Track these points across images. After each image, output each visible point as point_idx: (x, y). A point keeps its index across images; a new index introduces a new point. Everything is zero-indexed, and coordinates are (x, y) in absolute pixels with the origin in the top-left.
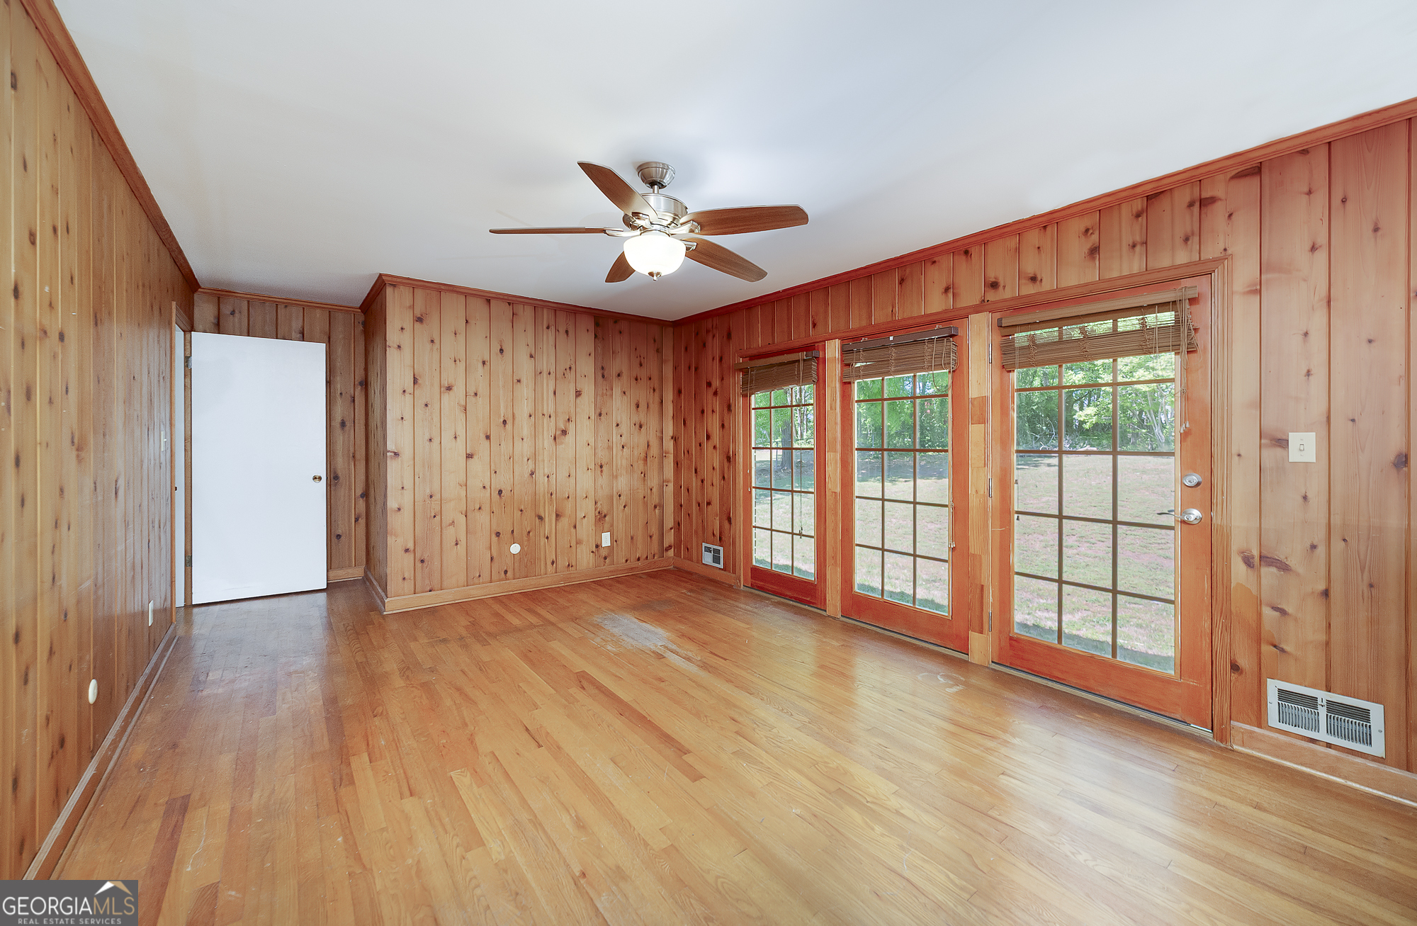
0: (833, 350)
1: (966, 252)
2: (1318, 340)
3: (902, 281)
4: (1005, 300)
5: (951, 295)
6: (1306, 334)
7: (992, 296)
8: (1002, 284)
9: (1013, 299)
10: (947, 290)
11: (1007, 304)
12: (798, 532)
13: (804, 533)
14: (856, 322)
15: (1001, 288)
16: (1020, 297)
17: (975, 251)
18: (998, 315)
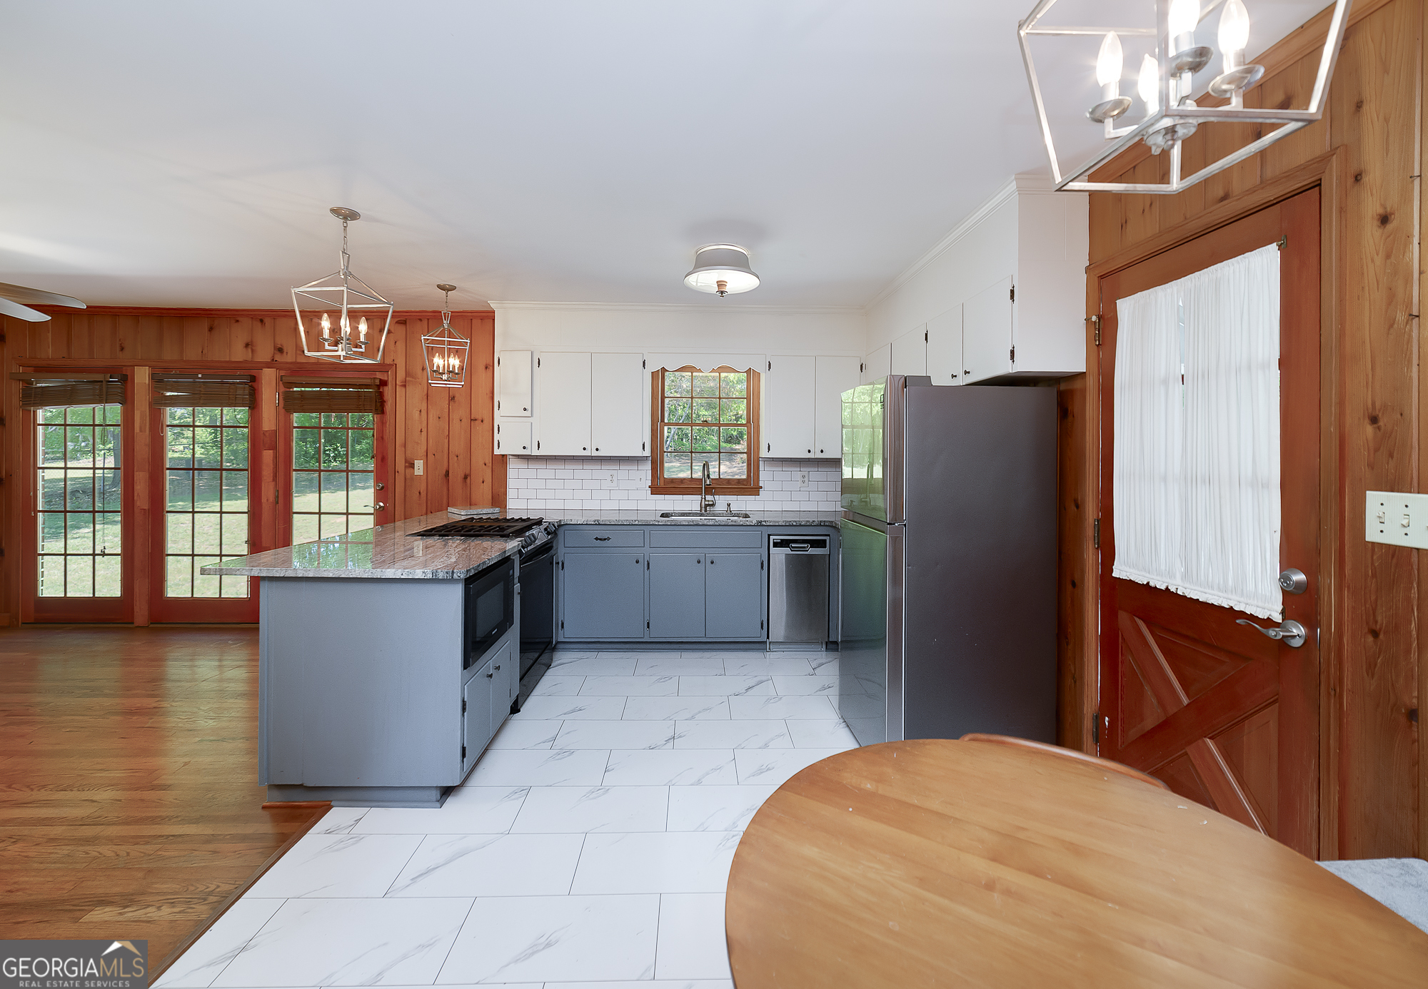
0: (142, 376)
1: (262, 321)
2: (424, 413)
3: (211, 329)
4: (287, 363)
5: (250, 350)
6: (420, 411)
7: (278, 357)
8: (285, 351)
9: (291, 363)
10: (247, 345)
11: (288, 366)
12: (100, 553)
13: (107, 552)
14: (170, 354)
15: (285, 353)
16: (296, 363)
17: (267, 320)
18: (283, 373)
